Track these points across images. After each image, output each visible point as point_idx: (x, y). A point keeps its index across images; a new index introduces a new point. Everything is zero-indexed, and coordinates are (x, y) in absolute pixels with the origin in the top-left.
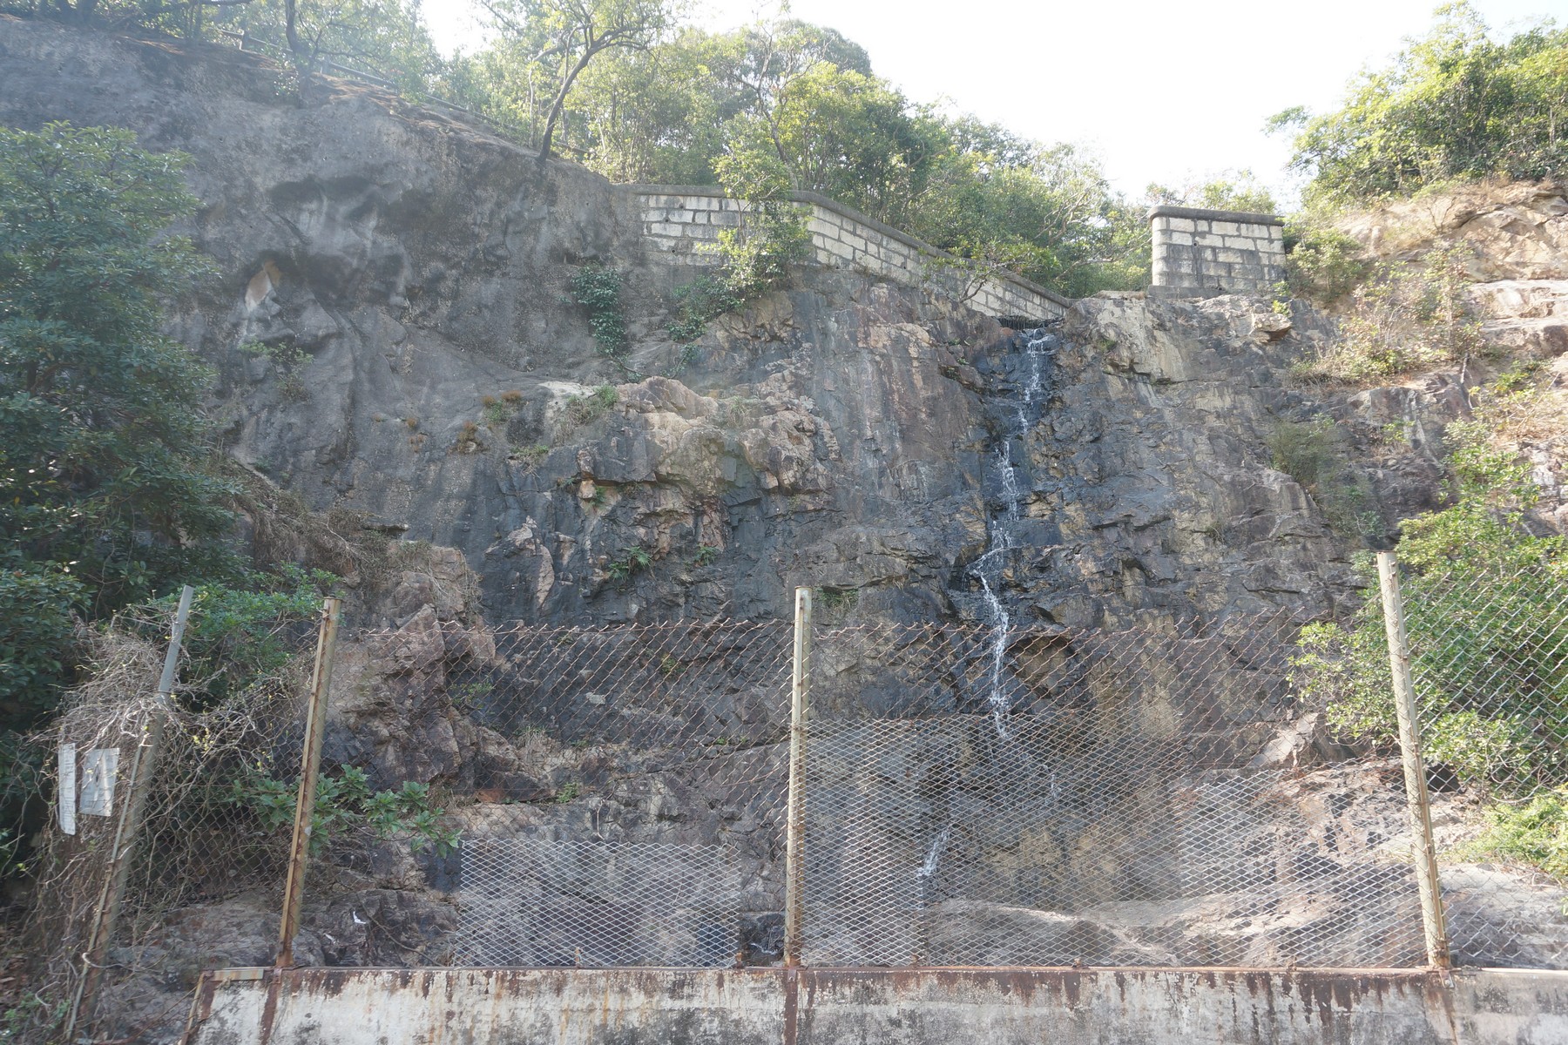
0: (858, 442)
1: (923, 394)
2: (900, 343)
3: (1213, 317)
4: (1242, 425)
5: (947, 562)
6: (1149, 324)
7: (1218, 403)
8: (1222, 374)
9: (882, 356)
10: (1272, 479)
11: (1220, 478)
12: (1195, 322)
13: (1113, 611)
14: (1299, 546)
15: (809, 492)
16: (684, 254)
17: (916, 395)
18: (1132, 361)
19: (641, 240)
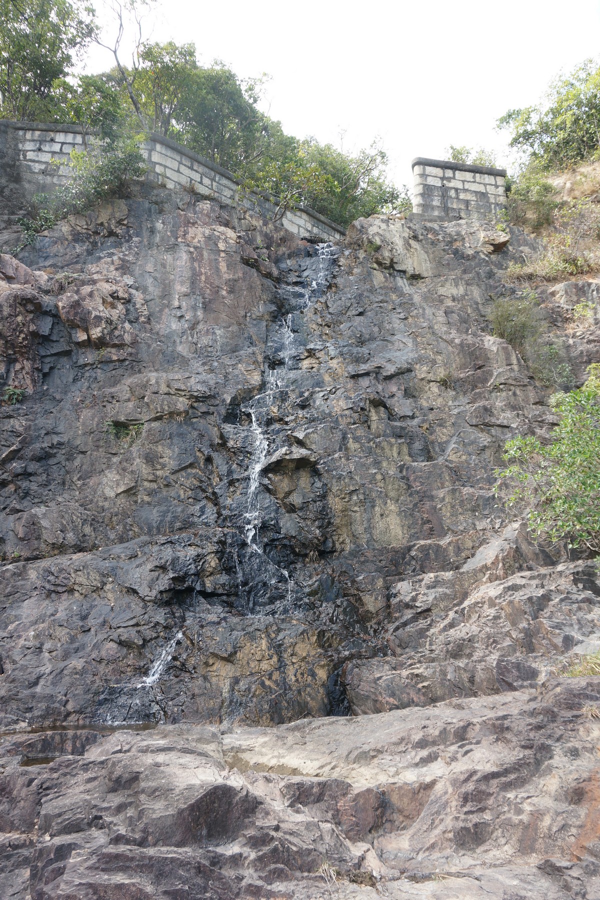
0: (167, 310)
1: (226, 276)
2: (211, 240)
3: (454, 233)
4: (471, 306)
5: (224, 400)
6: (406, 235)
7: (454, 291)
8: (458, 272)
9: (196, 248)
10: (491, 343)
11: (452, 341)
12: (440, 237)
13: (356, 439)
14: (510, 393)
15: (115, 346)
16: (52, 175)
17: (220, 277)
18: (392, 260)
19: (17, 163)
